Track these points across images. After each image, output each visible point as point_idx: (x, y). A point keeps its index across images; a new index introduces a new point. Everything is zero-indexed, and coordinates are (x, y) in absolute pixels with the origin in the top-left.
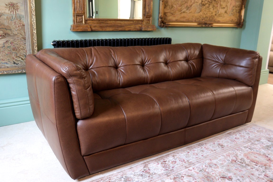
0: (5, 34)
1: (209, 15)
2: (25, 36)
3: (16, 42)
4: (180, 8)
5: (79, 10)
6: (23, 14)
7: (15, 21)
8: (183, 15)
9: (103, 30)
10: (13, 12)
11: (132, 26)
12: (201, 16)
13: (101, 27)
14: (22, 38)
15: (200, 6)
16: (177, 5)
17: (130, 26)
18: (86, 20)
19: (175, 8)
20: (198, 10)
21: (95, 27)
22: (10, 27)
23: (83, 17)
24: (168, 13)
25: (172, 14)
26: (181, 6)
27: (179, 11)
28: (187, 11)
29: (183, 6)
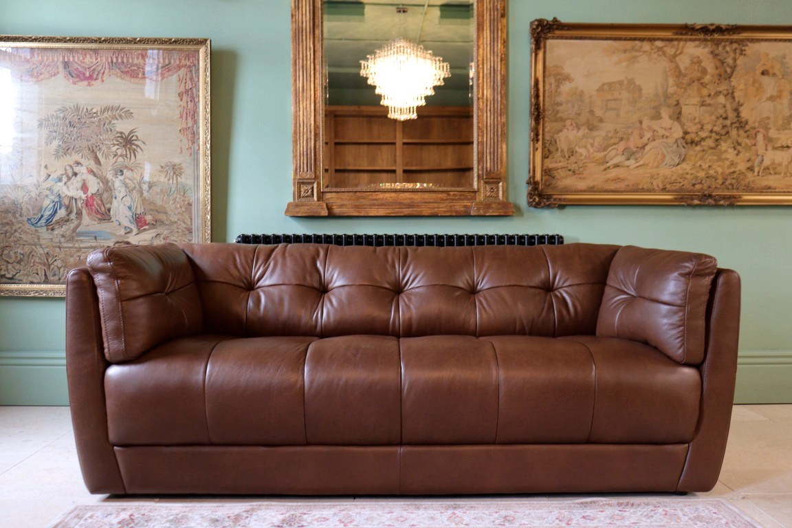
0: (156, 222)
1: (719, 169)
2: (192, 224)
3: (174, 236)
4: (602, 154)
5: (305, 170)
6: (190, 182)
7: (175, 195)
9: (362, 215)
10: (173, 178)
11: (442, 205)
12: (687, 174)
13: (357, 207)
14: (185, 230)
15: (678, 146)
16: (589, 146)
17: (436, 205)
18: (323, 192)
19: (581, 155)
20: (672, 158)
21: (342, 206)
22: (165, 208)
23: (315, 186)
24: (559, 171)
25: (574, 172)
26: (605, 149)
27: (599, 164)
28: (627, 163)
29: (612, 150)
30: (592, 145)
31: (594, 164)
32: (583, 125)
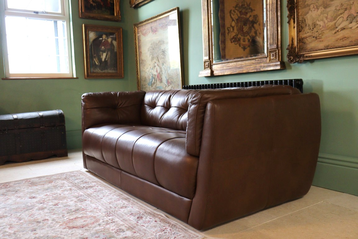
4: (333, 23)
8: (341, 34)
16: (325, 19)
18: (212, 65)
19: (320, 26)
23: (209, 62)
24: (308, 39)
25: (316, 38)
26: (335, 19)
27: (331, 30)
28: (350, 26)
29: (340, 18)
30: (327, 18)
31: (328, 31)
32: (321, 6)
